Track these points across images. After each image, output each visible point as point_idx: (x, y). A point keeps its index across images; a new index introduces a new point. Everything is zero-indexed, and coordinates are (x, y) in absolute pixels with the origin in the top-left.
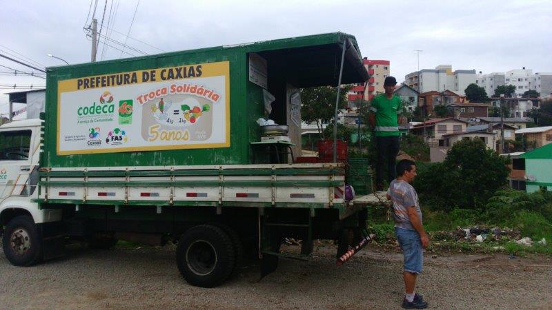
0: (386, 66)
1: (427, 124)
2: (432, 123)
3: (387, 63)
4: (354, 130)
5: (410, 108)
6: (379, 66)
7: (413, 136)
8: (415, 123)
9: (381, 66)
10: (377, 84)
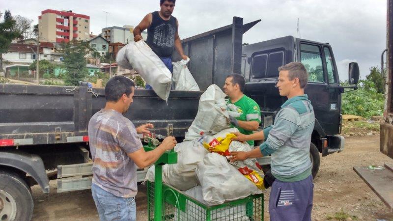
0: (87, 19)
1: (112, 66)
2: (116, 65)
3: (88, 18)
4: (58, 66)
5: (103, 53)
6: (82, 19)
7: (102, 73)
8: (104, 64)
9: (83, 20)
10: (80, 32)
